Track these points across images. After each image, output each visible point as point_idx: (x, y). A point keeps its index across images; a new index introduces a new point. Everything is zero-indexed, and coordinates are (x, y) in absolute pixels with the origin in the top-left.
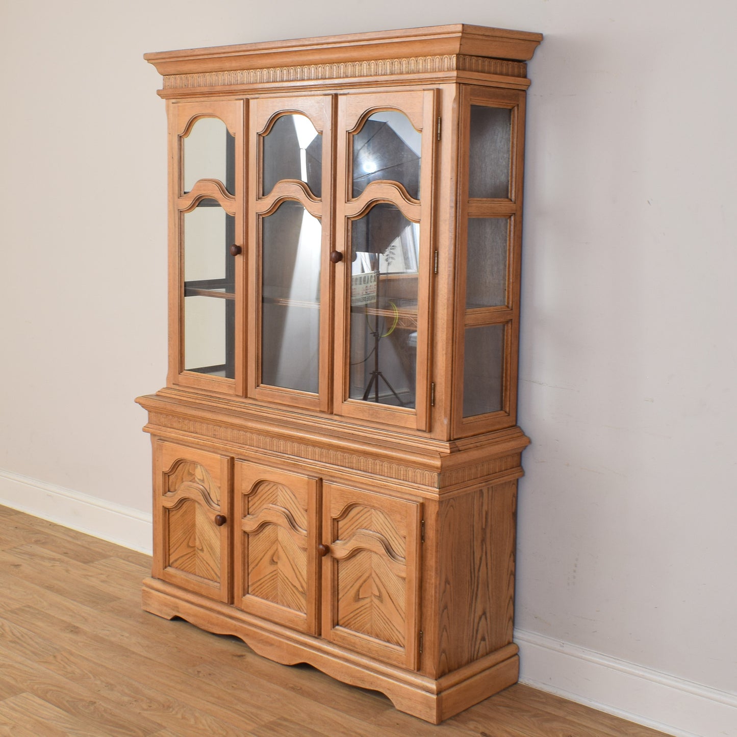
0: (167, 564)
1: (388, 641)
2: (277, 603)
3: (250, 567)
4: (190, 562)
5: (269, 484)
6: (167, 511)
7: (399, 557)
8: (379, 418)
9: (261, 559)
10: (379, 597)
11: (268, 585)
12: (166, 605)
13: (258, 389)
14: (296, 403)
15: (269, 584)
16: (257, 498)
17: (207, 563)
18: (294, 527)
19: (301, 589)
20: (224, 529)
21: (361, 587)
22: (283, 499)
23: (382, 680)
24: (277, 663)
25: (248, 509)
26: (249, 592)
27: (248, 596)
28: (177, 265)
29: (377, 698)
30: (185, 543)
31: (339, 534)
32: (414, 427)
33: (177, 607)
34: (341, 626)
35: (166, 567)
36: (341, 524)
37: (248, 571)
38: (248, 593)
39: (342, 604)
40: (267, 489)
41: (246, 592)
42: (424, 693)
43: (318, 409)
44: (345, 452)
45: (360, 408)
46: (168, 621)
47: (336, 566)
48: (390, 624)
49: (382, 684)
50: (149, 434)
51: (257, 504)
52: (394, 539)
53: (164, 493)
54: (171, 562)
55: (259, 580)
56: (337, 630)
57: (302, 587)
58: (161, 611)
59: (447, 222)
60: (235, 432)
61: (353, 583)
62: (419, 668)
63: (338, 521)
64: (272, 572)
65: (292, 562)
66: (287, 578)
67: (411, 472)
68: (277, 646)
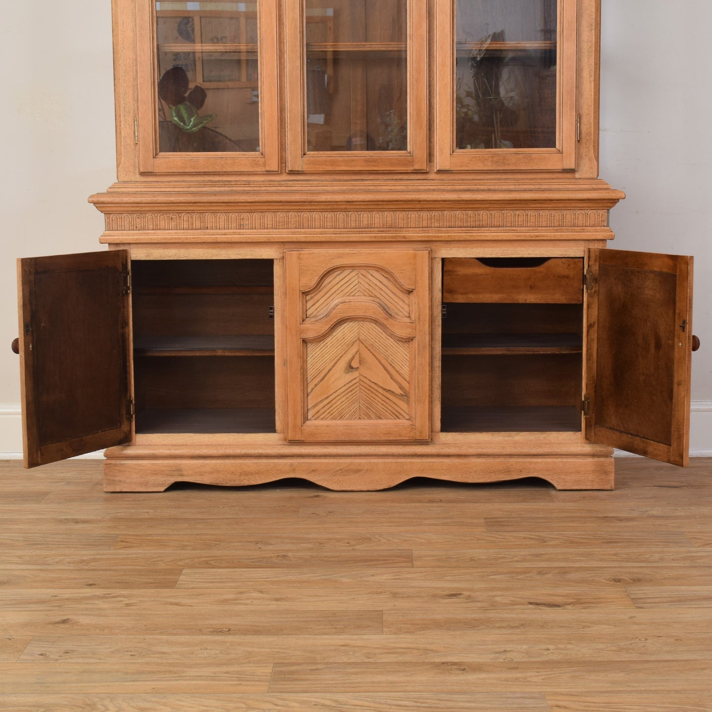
2: (360, 419)
3: (309, 385)
5: (345, 271)
8: (508, 164)
9: (330, 370)
11: (341, 401)
12: (155, 473)
13: (306, 158)
14: (374, 166)
15: (344, 399)
16: (322, 293)
19: (398, 391)
22: (367, 286)
23: (537, 463)
24: (368, 491)
25: (306, 311)
26: (309, 417)
27: (308, 423)
32: (559, 166)
33: (180, 470)
37: (307, 390)
40: (338, 279)
41: (306, 419)
43: (412, 168)
45: (479, 157)
46: (161, 494)
49: (536, 467)
51: (321, 302)
55: (327, 398)
57: (401, 388)
58: (146, 484)
64: (350, 382)
65: (383, 361)
66: (376, 384)
67: (569, 215)
68: (367, 470)
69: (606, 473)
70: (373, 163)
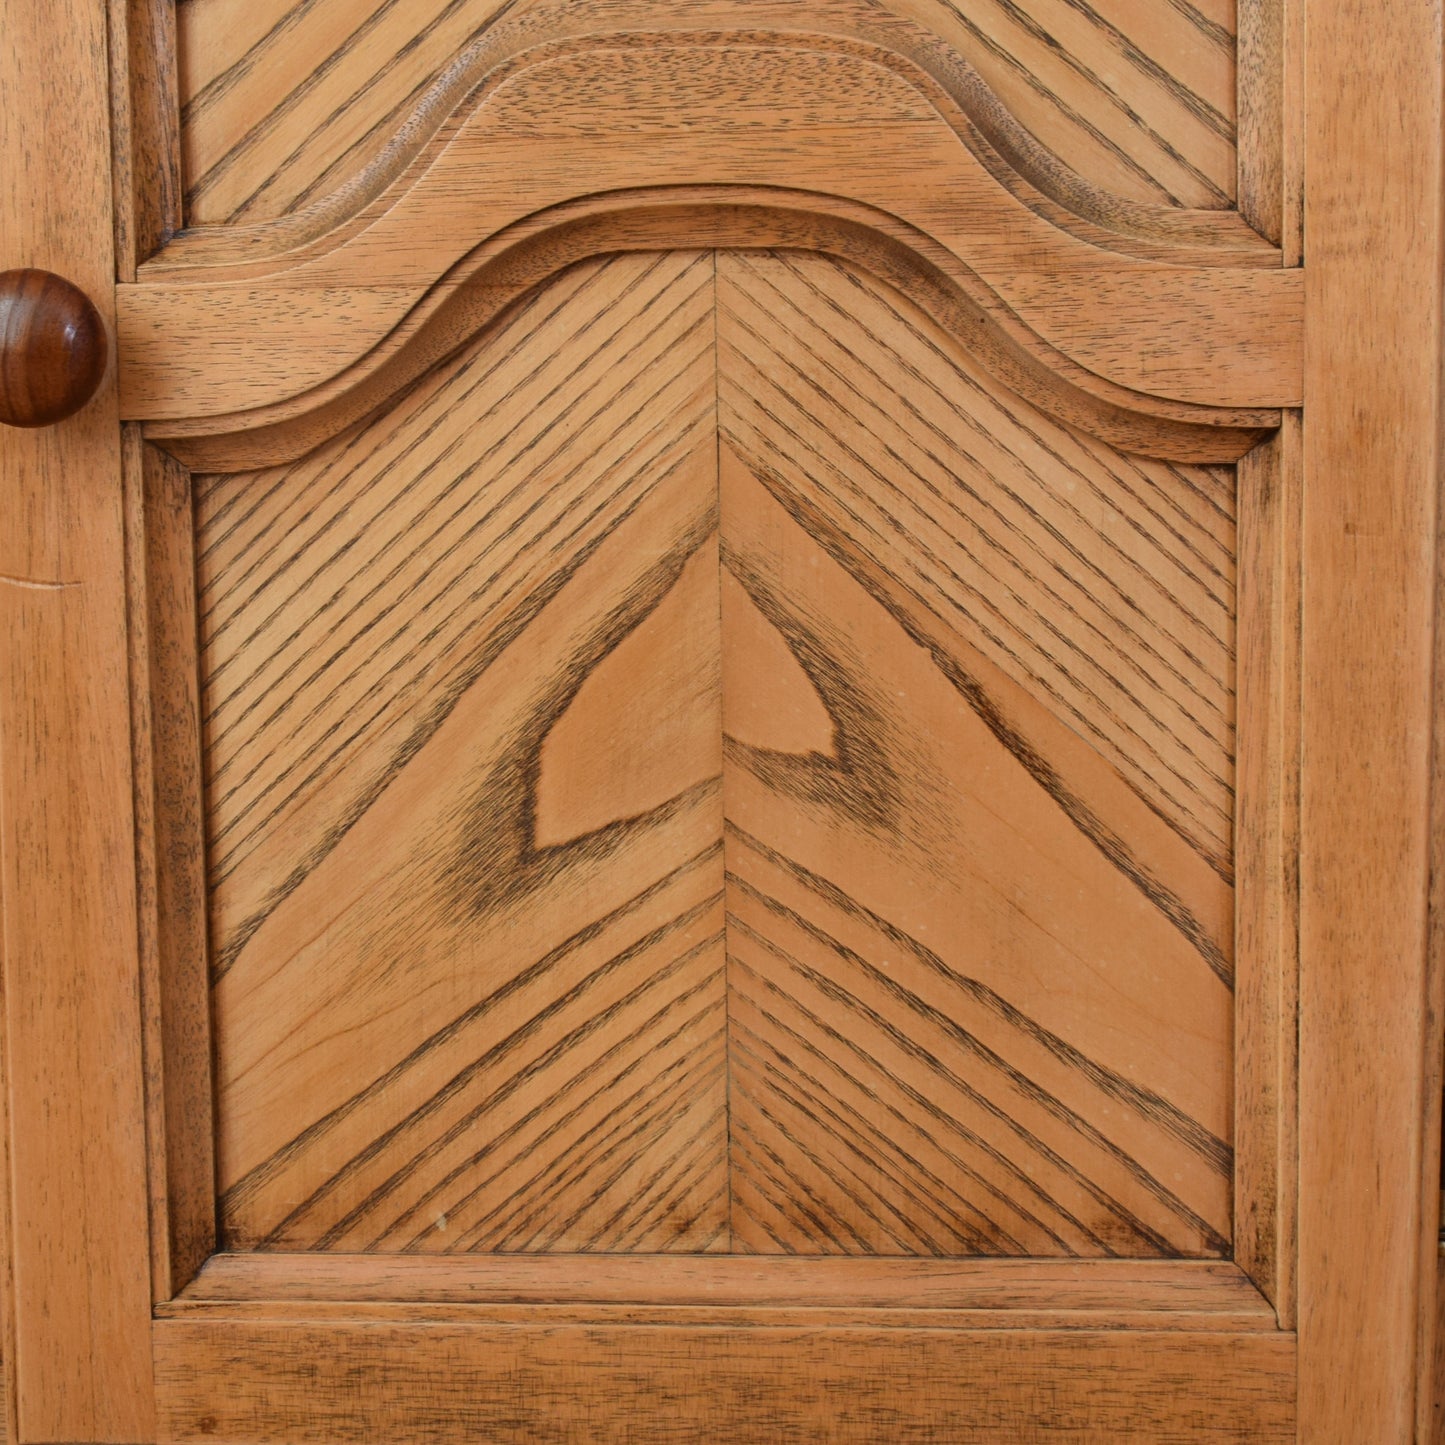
10: (845, 764)
56: (231, 1299)
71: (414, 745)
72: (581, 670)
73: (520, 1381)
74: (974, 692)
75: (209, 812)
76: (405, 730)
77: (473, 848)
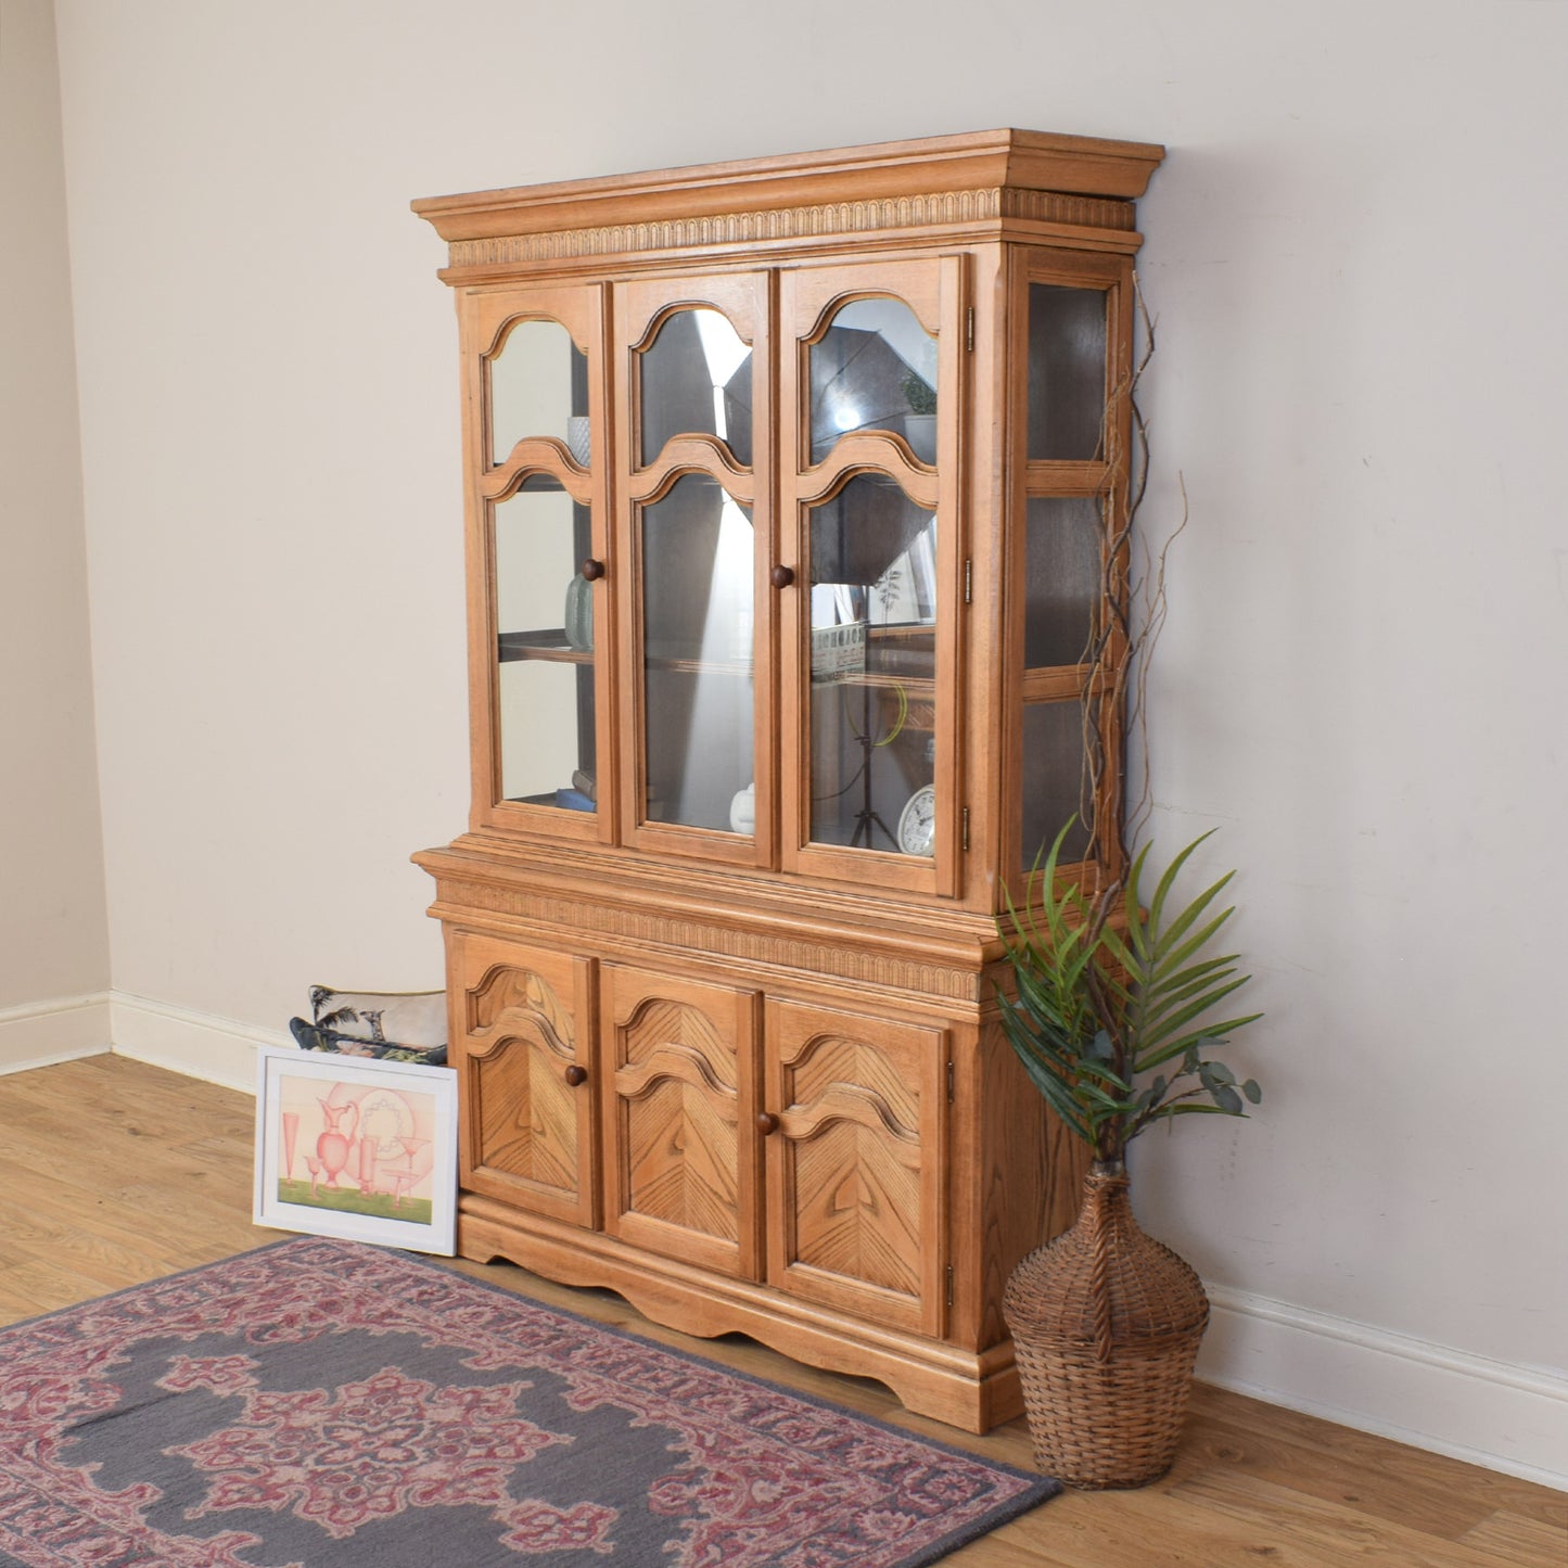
0: (478, 1161)
1: (890, 1287)
2: (684, 1225)
3: (632, 1161)
4: (521, 1156)
5: (666, 1004)
6: (476, 1062)
7: (906, 1132)
8: (867, 875)
9: (653, 1145)
10: (873, 1207)
11: (666, 1193)
12: (479, 1236)
13: (641, 830)
14: (712, 854)
15: (668, 1190)
16: (642, 1033)
17: (552, 1156)
18: (712, 1082)
19: (727, 1198)
20: (583, 1093)
21: (837, 1189)
22: (691, 1032)
23: (879, 1358)
24: (686, 1334)
25: (627, 1053)
26: (633, 1206)
27: (629, 1214)
28: (484, 602)
29: (871, 1391)
30: (510, 1123)
31: (796, 1094)
32: (932, 890)
33: (499, 1240)
34: (803, 1262)
35: (475, 1167)
36: (799, 1074)
37: (629, 1168)
38: (630, 1209)
39: (804, 1223)
40: (660, 1015)
41: (625, 1207)
42: (956, 1378)
43: (753, 864)
44: (805, 941)
45: (832, 858)
46: (483, 1267)
47: (791, 1152)
48: (892, 1254)
49: (881, 1365)
50: (439, 921)
51: (642, 1044)
52: (898, 1098)
53: (470, 1029)
54: (485, 1157)
55: (650, 1184)
56: (795, 1269)
57: (730, 1193)
59: (988, 506)
60: (600, 910)
61: (823, 1182)
62: (948, 1334)
63: (793, 1070)
64: (673, 1169)
65: (710, 1149)
66: (701, 1178)
67: (927, 974)
68: (686, 1304)
69: (968, 1404)
70: (711, 850)
71: (820, 1189)
72: (841, 1183)
73: (828, 1292)
74: (888, 1198)
75: (795, 1192)
76: (819, 1187)
77: (828, 1207)
